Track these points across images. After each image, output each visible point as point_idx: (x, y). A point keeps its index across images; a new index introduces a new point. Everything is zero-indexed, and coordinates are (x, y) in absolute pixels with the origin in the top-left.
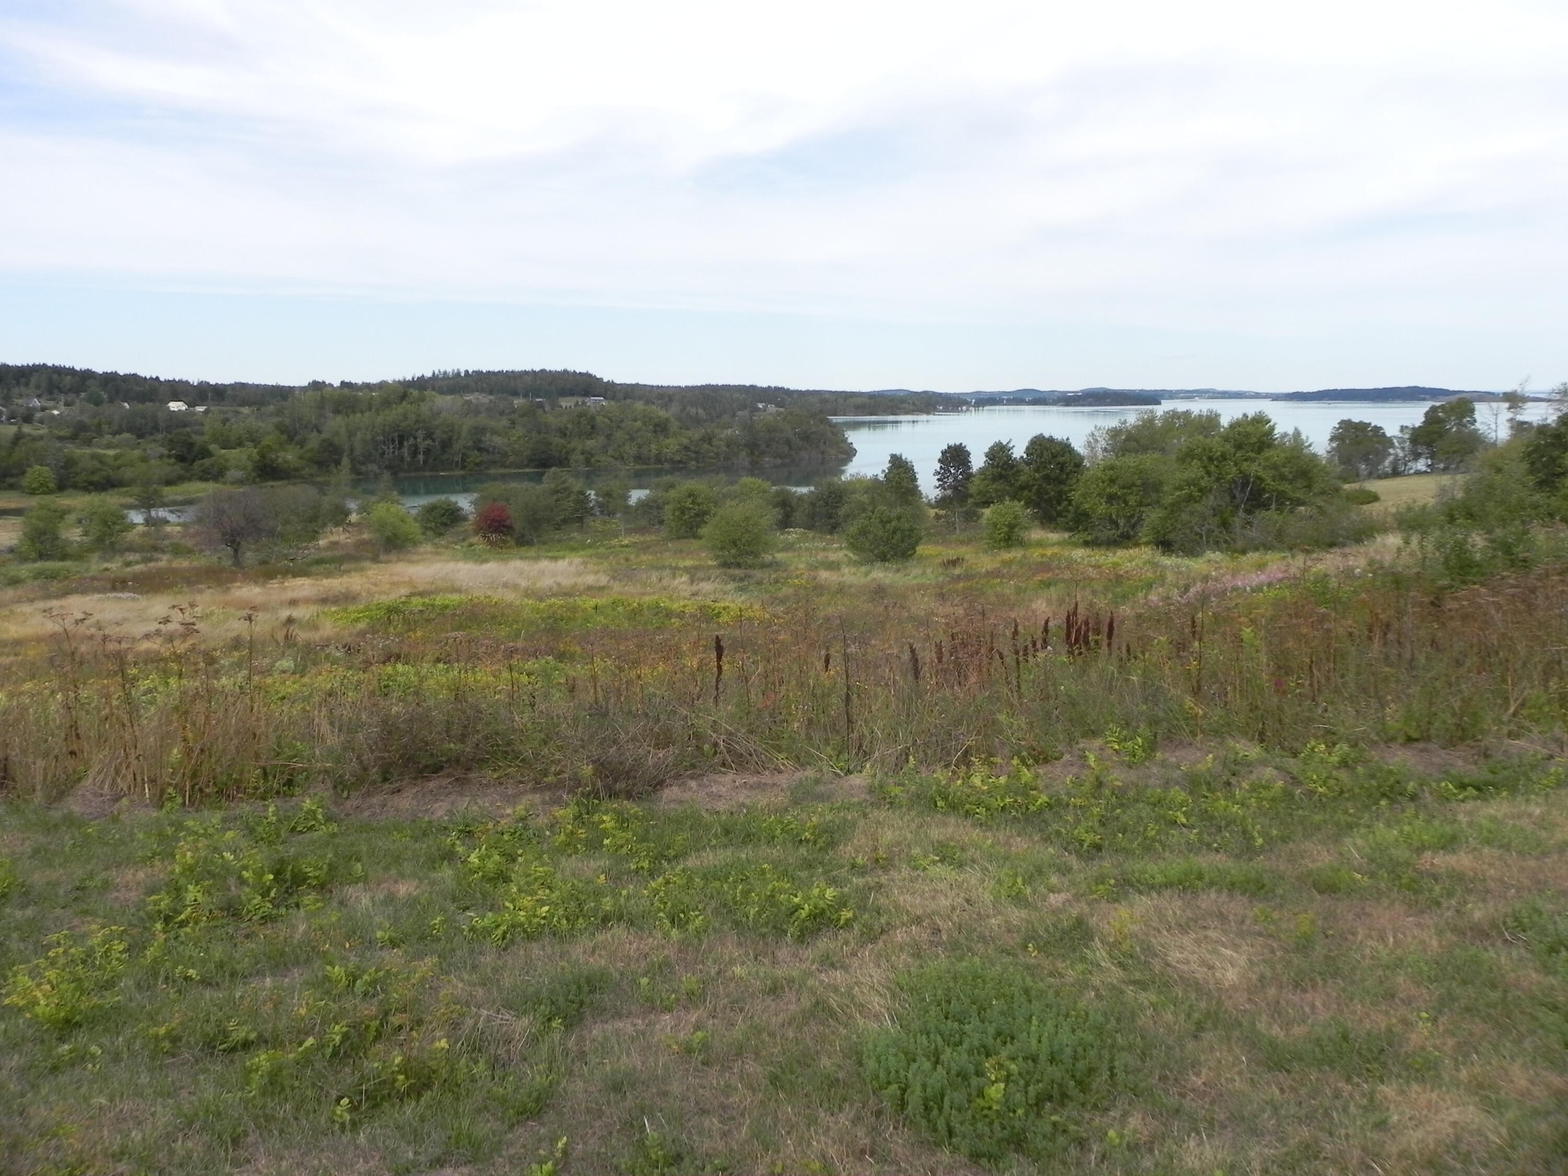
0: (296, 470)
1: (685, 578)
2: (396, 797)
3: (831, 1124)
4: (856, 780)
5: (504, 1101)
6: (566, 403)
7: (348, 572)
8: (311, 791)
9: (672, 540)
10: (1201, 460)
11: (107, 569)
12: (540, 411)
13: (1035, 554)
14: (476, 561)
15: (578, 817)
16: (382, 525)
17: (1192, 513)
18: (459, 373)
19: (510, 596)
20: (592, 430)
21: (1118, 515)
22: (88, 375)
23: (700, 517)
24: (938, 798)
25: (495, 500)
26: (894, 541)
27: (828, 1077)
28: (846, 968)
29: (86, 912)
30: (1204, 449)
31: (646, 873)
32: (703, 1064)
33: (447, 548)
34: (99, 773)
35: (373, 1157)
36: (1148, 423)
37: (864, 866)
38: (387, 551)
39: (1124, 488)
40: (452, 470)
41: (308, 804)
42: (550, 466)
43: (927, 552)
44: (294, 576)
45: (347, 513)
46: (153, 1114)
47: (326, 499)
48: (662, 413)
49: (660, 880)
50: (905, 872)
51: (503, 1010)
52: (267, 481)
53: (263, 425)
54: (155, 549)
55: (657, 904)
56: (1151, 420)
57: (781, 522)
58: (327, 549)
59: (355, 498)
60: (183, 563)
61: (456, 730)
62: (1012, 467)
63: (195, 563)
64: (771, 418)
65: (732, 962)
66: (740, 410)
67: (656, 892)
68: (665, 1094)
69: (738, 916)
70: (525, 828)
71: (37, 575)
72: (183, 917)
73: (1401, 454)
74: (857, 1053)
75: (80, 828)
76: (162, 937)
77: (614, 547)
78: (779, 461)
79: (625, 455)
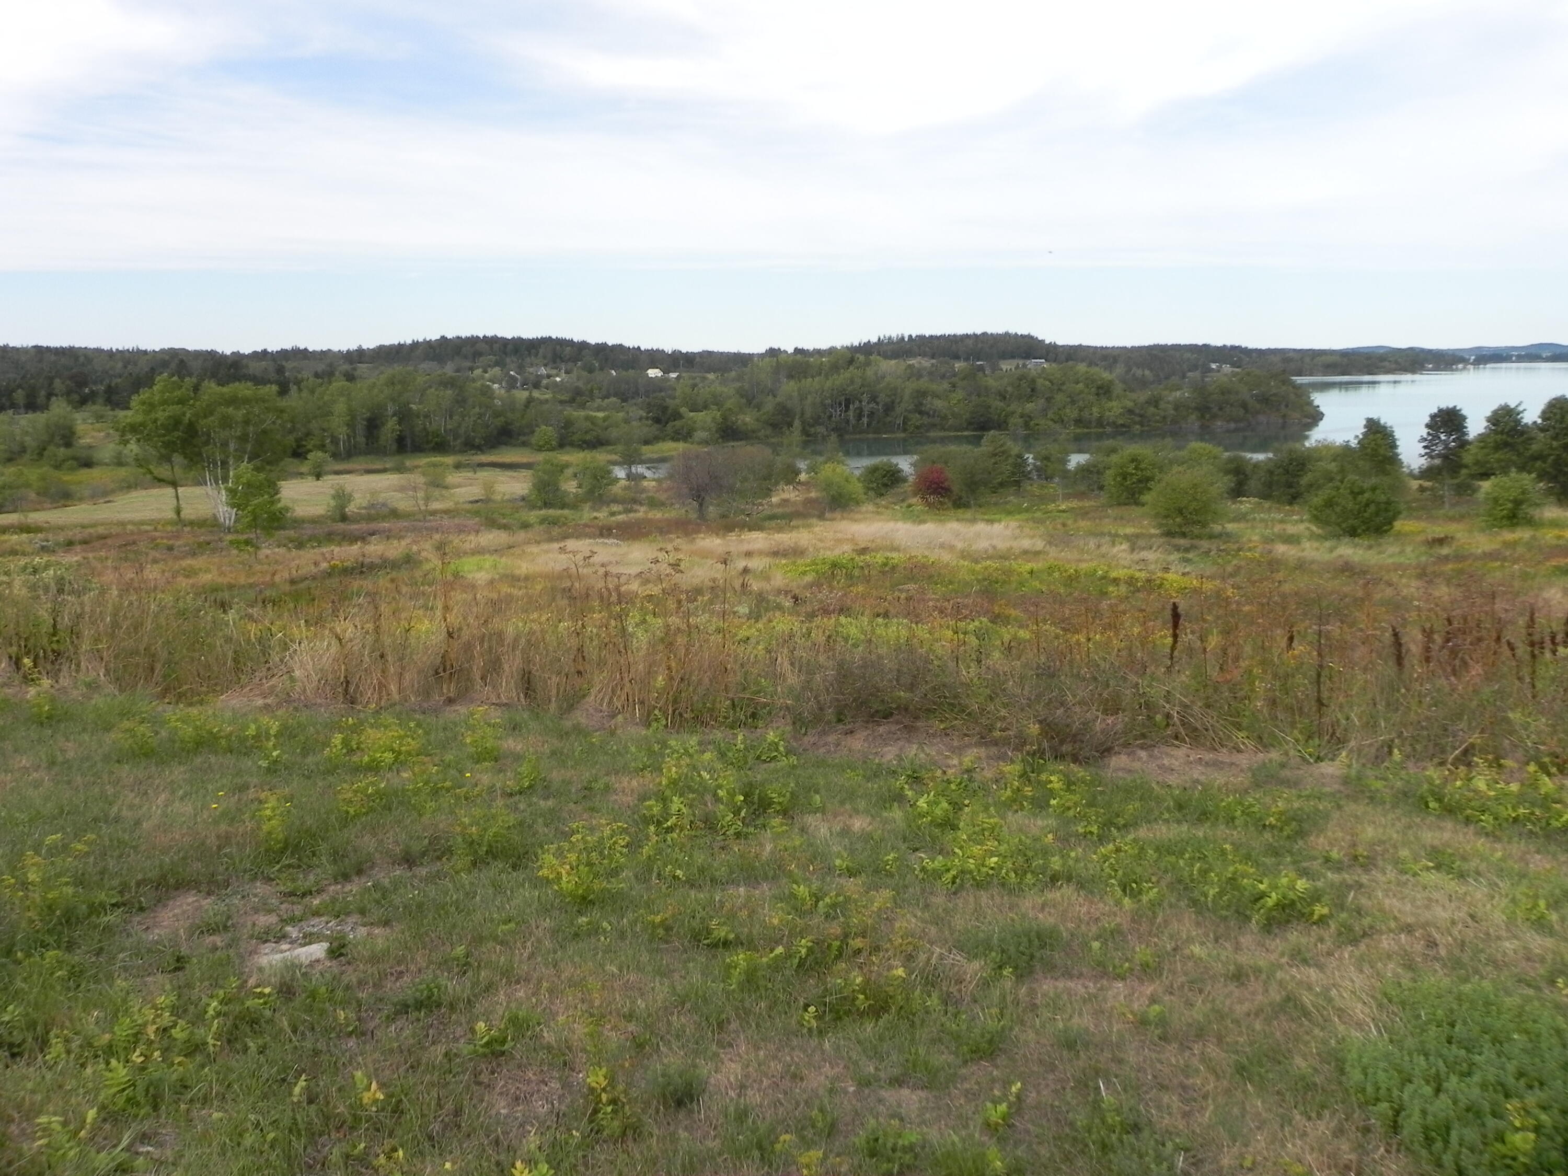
0: (753, 431)
1: (1125, 546)
2: (849, 738)
3: (1309, 1130)
4: (1328, 768)
5: (957, 1037)
6: (1006, 366)
7: (797, 527)
8: (774, 725)
9: (1111, 506)
11: (596, 518)
12: (980, 374)
13: (1549, 536)
14: (914, 522)
15: (1023, 775)
16: (829, 485)
18: (903, 338)
19: (946, 557)
20: (1032, 393)
22: (584, 345)
23: (1145, 482)
24: (1430, 799)
25: (934, 462)
26: (1367, 515)
27: (1303, 1078)
28: (1320, 967)
29: (592, 809)
31: (1095, 838)
32: (1160, 1038)
33: (887, 508)
34: (599, 692)
35: (838, 1065)
37: (1340, 862)
38: (833, 510)
40: (893, 432)
41: (771, 736)
42: (989, 429)
43: (1407, 528)
44: (750, 530)
45: (798, 473)
46: (653, 989)
47: (778, 459)
48: (1106, 375)
49: (1111, 846)
50: (1391, 874)
51: (954, 951)
52: (728, 441)
53: (726, 390)
54: (635, 501)
55: (1108, 870)
57: (1233, 490)
58: (779, 505)
59: (805, 459)
60: (656, 515)
61: (906, 679)
62: (1522, 433)
63: (667, 515)
64: (1225, 379)
65: (1190, 940)
66: (1190, 371)
67: (1106, 858)
68: (1120, 1061)
69: (1196, 894)
70: (970, 780)
71: (543, 521)
72: (669, 823)
74: (1337, 1060)
75: (585, 737)
76: (655, 838)
77: (1051, 512)
78: (1232, 425)
79: (1066, 419)
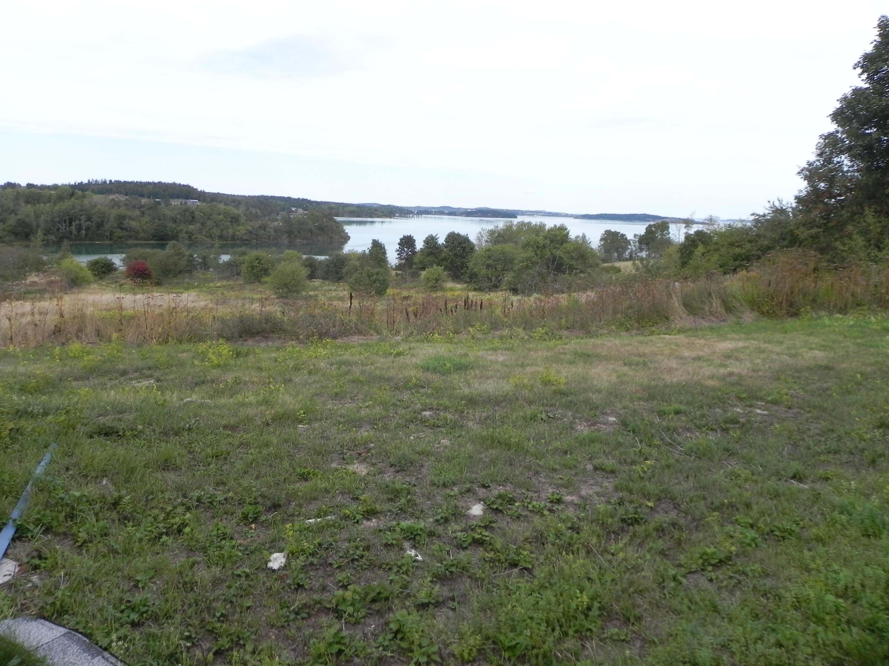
1: (258, 304)
6: (175, 202)
9: (247, 284)
10: (533, 247)
12: (159, 207)
13: (449, 294)
16: (68, 272)
17: (528, 275)
18: (105, 182)
20: (193, 219)
21: (492, 275)
23: (265, 271)
25: (136, 259)
30: (535, 242)
33: (107, 286)
36: (509, 228)
39: (495, 261)
40: (103, 240)
42: (168, 240)
43: (392, 292)
47: (30, 255)
48: (235, 211)
56: (511, 226)
57: (310, 275)
62: (437, 248)
64: (301, 216)
66: (281, 211)
73: (634, 249)
77: (212, 287)
78: (305, 242)
79: (213, 235)
